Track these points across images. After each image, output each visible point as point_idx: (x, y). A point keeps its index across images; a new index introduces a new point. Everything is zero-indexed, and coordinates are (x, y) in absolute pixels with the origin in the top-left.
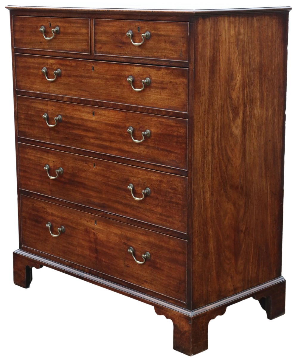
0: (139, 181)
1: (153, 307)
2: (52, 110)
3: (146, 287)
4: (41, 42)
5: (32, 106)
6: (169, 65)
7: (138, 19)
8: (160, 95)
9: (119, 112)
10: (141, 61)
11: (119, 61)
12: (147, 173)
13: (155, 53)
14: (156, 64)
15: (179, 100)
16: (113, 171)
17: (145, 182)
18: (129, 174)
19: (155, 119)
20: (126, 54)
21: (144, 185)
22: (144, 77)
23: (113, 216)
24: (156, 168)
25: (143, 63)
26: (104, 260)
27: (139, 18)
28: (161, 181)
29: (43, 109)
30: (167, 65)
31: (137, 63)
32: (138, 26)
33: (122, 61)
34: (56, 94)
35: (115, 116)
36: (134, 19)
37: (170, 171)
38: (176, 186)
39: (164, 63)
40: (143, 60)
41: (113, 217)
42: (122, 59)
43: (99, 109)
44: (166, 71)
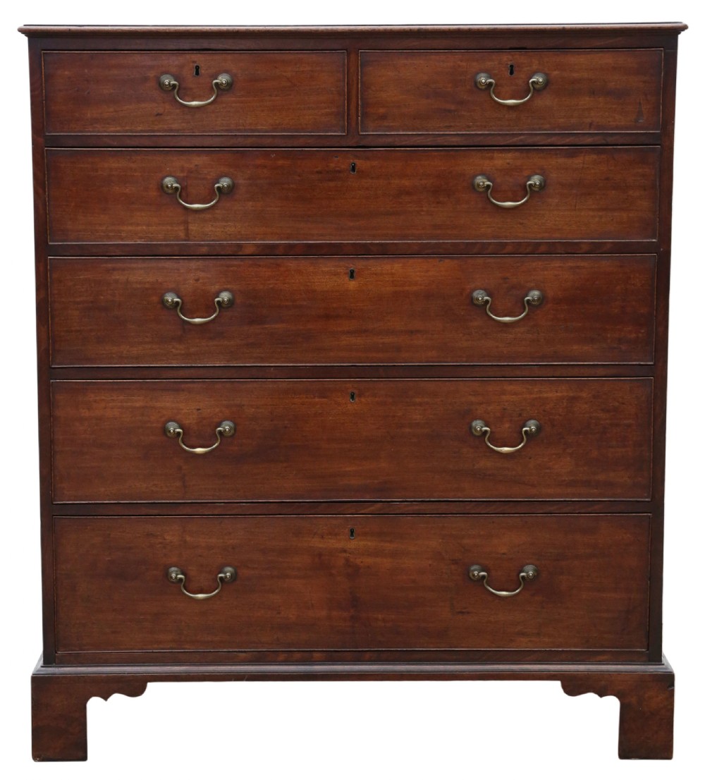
0: (505, 409)
1: (558, 684)
2: (197, 280)
3: (523, 645)
4: (158, 115)
5: (116, 281)
6: (604, 142)
7: (508, 47)
8: (575, 210)
9: (441, 261)
10: (515, 139)
11: (446, 144)
12: (530, 387)
13: (562, 120)
14: (563, 142)
15: (630, 215)
16: (418, 400)
17: (522, 410)
18: (473, 399)
19: (557, 265)
20: (469, 127)
21: (520, 415)
22: (526, 175)
23: (417, 505)
24: (558, 373)
25: (521, 143)
26: (380, 616)
27: (514, 43)
28: (573, 399)
29: (161, 283)
30: (599, 143)
31: (502, 144)
32: (510, 63)
33: (455, 144)
34: (213, 240)
35: (427, 271)
36: (498, 47)
37: (601, 371)
38: (618, 402)
39: (589, 140)
40: (522, 137)
41: (417, 508)
42: (455, 139)
43: (371, 261)
44: (595, 157)
